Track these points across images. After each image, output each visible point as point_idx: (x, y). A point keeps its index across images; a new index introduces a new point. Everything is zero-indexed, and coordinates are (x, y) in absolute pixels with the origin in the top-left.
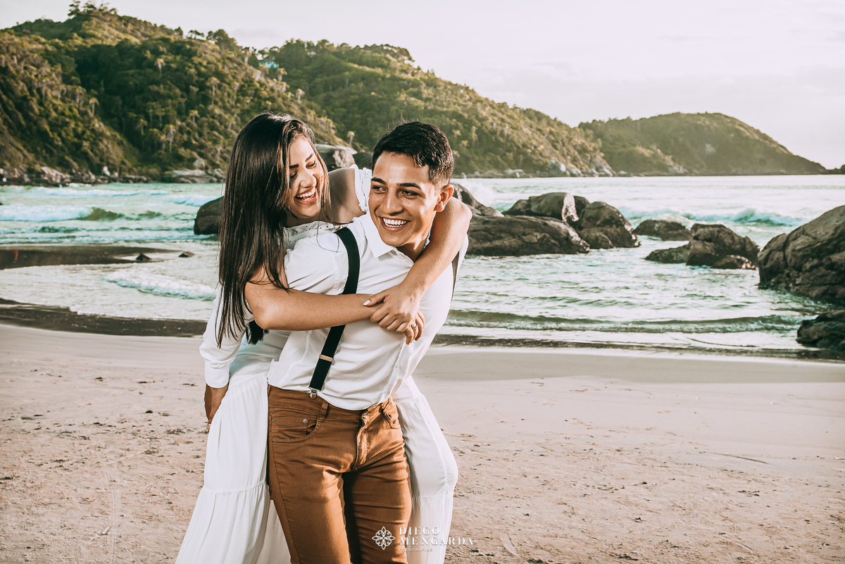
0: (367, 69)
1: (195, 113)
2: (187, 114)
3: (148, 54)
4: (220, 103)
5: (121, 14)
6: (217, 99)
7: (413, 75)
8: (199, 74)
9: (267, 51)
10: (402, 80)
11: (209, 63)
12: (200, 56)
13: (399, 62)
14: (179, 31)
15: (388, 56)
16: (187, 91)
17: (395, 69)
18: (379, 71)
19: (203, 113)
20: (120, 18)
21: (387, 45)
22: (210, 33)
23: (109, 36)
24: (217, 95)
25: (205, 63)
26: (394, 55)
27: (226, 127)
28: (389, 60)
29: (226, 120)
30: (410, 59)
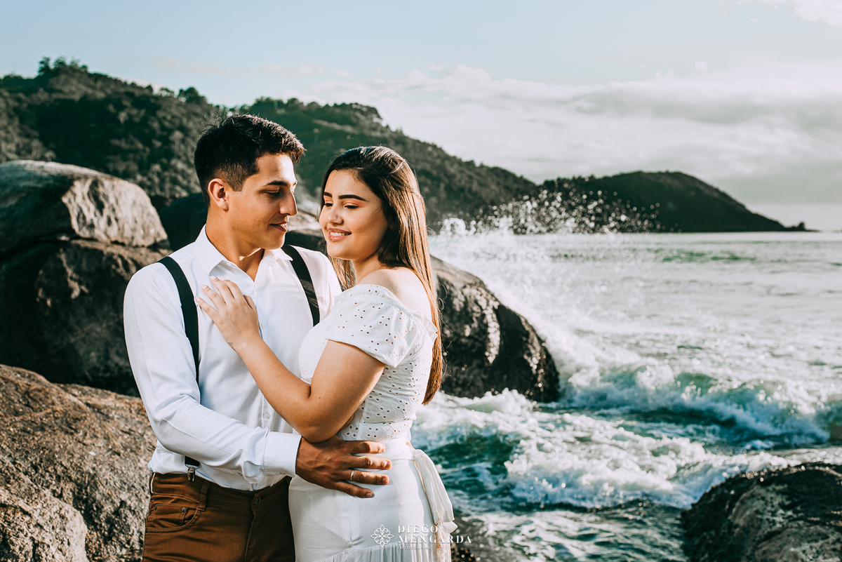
0: (337, 127)
1: (157, 167)
2: (149, 168)
3: (111, 108)
4: (184, 158)
5: (91, 70)
6: (181, 154)
7: (382, 132)
8: (163, 128)
9: (238, 109)
10: (371, 137)
11: (173, 117)
12: (165, 110)
13: (368, 119)
14: (150, 88)
15: (358, 114)
16: (150, 145)
17: (363, 128)
18: (349, 129)
19: (165, 167)
20: (90, 75)
21: (356, 104)
22: (181, 91)
23: (75, 90)
24: (180, 150)
25: (169, 117)
26: (362, 113)
27: (189, 182)
28: (357, 118)
29: (189, 175)
30: (379, 117)
